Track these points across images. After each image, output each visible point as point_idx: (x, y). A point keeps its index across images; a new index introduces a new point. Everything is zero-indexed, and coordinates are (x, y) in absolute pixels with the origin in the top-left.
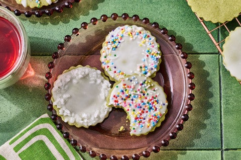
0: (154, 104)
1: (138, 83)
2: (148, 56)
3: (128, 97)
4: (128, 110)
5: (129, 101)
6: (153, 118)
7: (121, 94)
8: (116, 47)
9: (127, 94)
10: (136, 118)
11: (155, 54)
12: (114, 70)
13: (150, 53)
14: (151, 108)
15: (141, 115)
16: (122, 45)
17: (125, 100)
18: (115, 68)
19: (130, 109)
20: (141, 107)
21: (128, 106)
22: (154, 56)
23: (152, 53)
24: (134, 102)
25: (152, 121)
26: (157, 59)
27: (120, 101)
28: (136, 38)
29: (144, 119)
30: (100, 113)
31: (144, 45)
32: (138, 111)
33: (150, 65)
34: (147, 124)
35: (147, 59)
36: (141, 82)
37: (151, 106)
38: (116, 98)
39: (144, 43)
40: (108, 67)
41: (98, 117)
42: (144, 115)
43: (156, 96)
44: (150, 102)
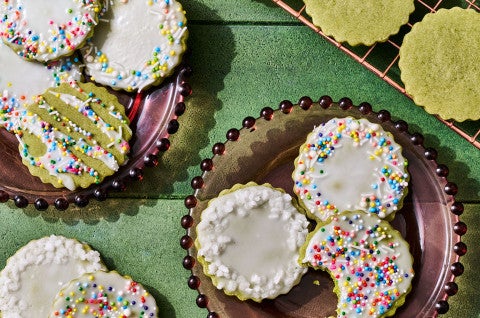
0: (388, 273)
1: (363, 229)
2: (383, 180)
3: (342, 252)
4: (338, 277)
5: (341, 260)
6: (383, 298)
7: (328, 246)
8: (326, 157)
9: (341, 248)
10: (351, 295)
11: (397, 179)
12: (317, 198)
13: (389, 175)
14: (381, 280)
15: (361, 289)
16: (336, 153)
17: (334, 256)
18: (319, 195)
19: (342, 275)
20: (362, 275)
21: (339, 269)
22: (394, 182)
23: (393, 175)
24: (351, 263)
25: (379, 303)
26: (400, 188)
27: (325, 258)
28: (365, 144)
29: (366, 298)
30: (285, 275)
31: (379, 159)
32: (356, 282)
33: (385, 197)
34: (370, 308)
35: (382, 186)
36: (370, 228)
37: (382, 275)
38: (319, 251)
39: (380, 155)
40: (306, 191)
41: (282, 283)
42: (366, 291)
43: (395, 258)
44: (382, 268)
